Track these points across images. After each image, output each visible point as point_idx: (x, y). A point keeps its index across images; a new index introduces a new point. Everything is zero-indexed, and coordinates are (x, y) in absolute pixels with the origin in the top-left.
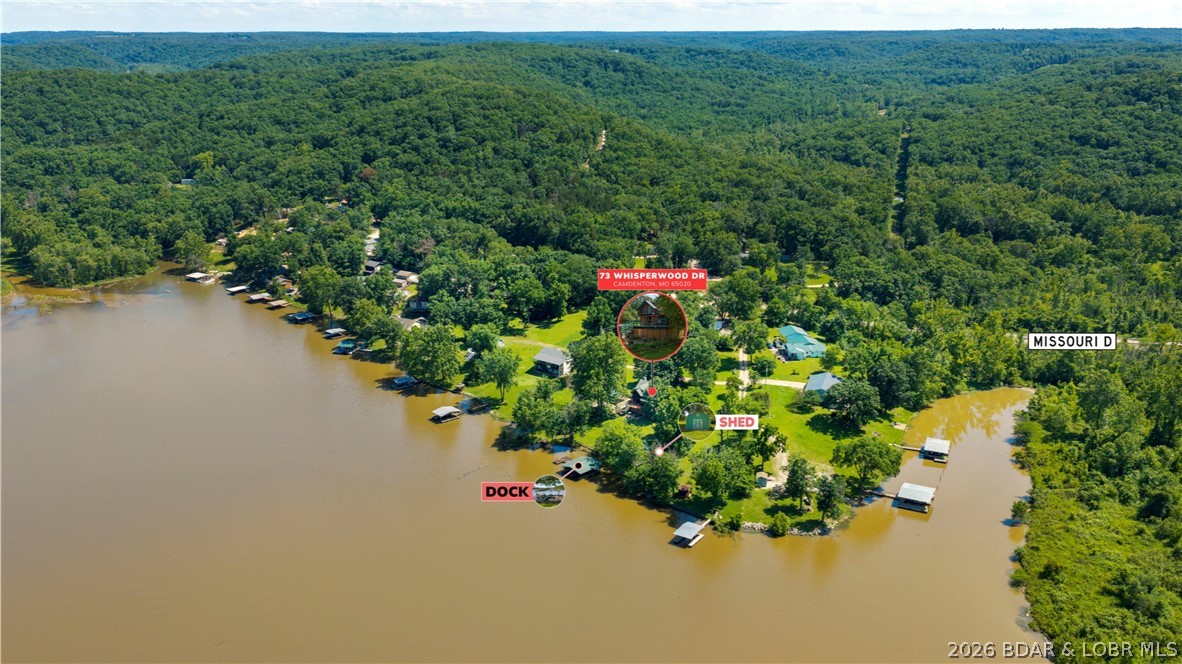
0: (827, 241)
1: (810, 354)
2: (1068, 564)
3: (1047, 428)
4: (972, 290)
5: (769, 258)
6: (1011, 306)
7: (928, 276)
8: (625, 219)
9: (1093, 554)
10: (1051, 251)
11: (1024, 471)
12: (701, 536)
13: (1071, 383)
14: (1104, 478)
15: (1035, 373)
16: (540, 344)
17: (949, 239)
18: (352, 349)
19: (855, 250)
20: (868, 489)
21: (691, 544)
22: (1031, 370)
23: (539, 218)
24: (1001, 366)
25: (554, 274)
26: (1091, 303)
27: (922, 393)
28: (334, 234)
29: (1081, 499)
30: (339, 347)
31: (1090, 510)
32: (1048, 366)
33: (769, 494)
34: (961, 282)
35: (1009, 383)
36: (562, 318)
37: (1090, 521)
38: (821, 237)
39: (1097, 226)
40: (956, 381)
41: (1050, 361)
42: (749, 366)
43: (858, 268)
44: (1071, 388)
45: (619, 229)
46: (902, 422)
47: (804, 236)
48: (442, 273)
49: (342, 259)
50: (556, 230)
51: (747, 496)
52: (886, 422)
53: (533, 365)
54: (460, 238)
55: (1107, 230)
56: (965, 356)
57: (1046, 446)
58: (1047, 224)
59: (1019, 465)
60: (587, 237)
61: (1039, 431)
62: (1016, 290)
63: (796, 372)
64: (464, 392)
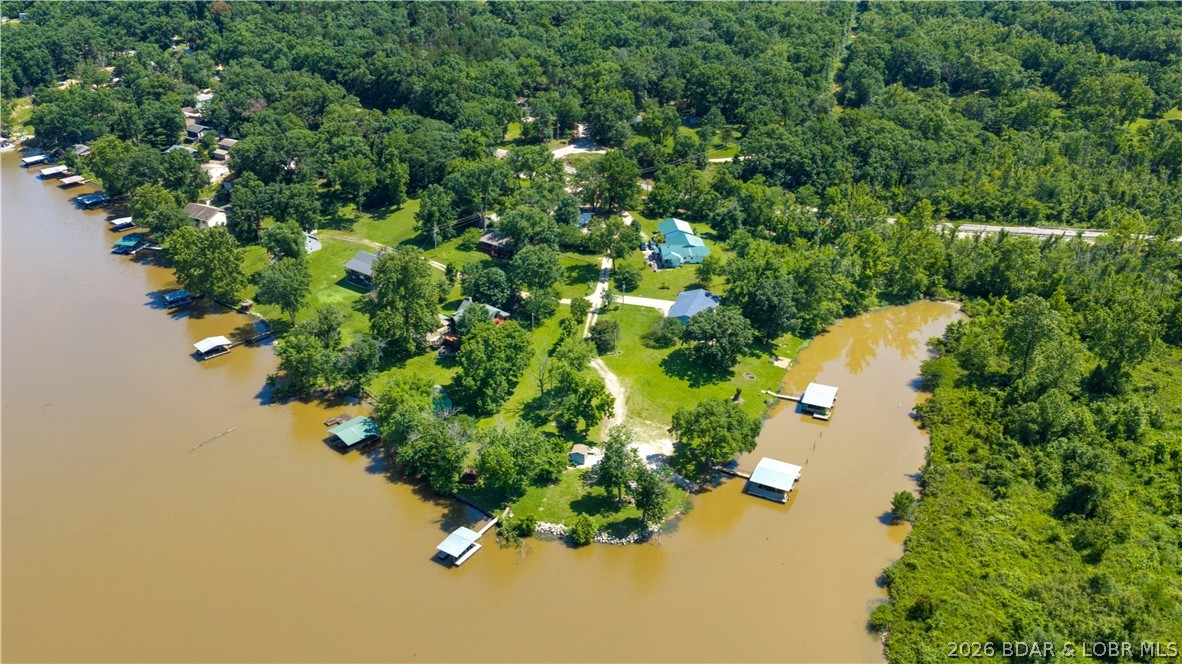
0: (743, 101)
1: (688, 259)
2: (950, 594)
3: (963, 365)
4: (904, 169)
5: (665, 125)
6: (953, 184)
7: (854, 149)
8: (502, 72)
9: (985, 577)
10: (1012, 109)
11: (924, 431)
12: (478, 546)
13: (1004, 298)
14: (1020, 449)
15: (964, 283)
16: (366, 242)
17: (892, 95)
18: (134, 248)
19: (773, 113)
20: (718, 464)
21: (458, 563)
22: (960, 279)
23: (399, 72)
24: (921, 276)
25: (393, 149)
26: (1048, 183)
27: (815, 316)
28: (152, 90)
29: (986, 482)
30: (119, 246)
31: (995, 499)
32: (980, 276)
33: (585, 476)
34: (895, 157)
35: (930, 294)
36: (402, 206)
37: (991, 518)
38: (735, 96)
39: (1073, 74)
40: (863, 297)
41: (982, 269)
42: (611, 275)
43: (767, 140)
44: (1003, 304)
45: (495, 85)
46: (786, 356)
47: (715, 95)
48: (253, 147)
49: (153, 124)
50: (418, 88)
51: (556, 481)
52: (765, 357)
53: (344, 275)
54: (294, 99)
55: (1083, 80)
56: (875, 265)
57: (959, 393)
58: (1014, 73)
59: (919, 423)
60: (453, 96)
61: (952, 369)
62: (961, 166)
63: (666, 285)
64: (252, 312)
